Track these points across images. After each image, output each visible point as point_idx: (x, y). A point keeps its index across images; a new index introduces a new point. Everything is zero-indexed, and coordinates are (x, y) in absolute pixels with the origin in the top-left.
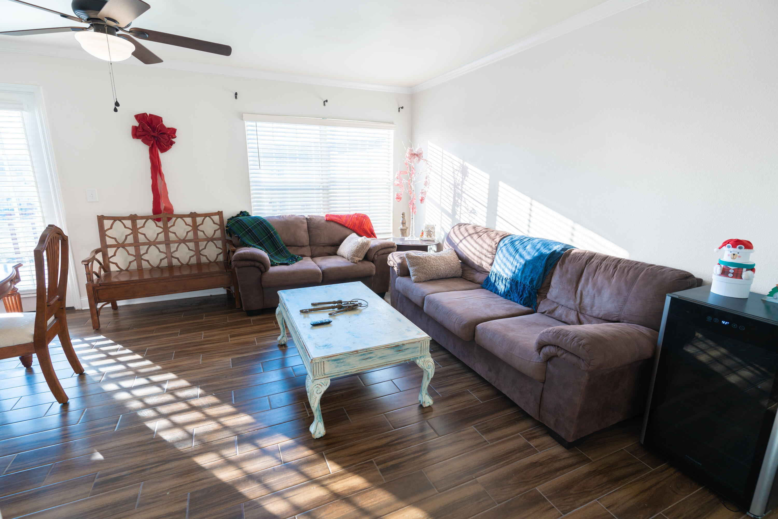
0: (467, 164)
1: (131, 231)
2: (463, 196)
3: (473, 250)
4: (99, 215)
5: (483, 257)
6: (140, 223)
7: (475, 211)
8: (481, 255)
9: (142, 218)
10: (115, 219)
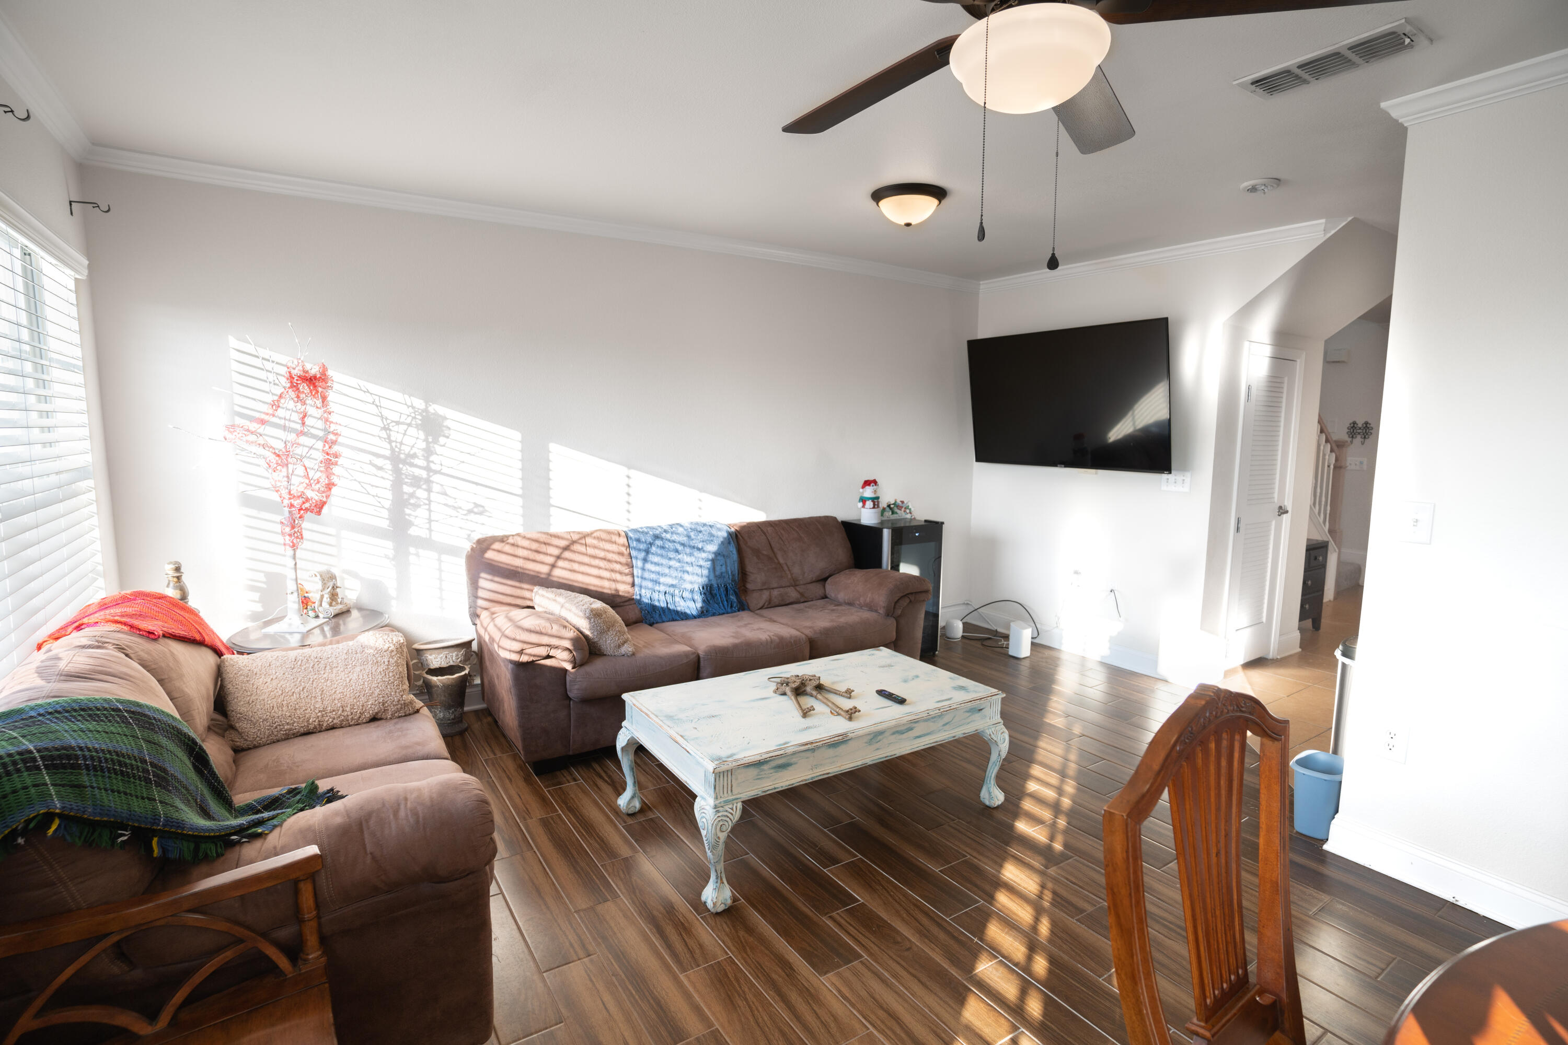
0: (434, 408)
2: (433, 482)
3: (595, 572)
5: (618, 577)
7: (483, 507)
8: (613, 574)
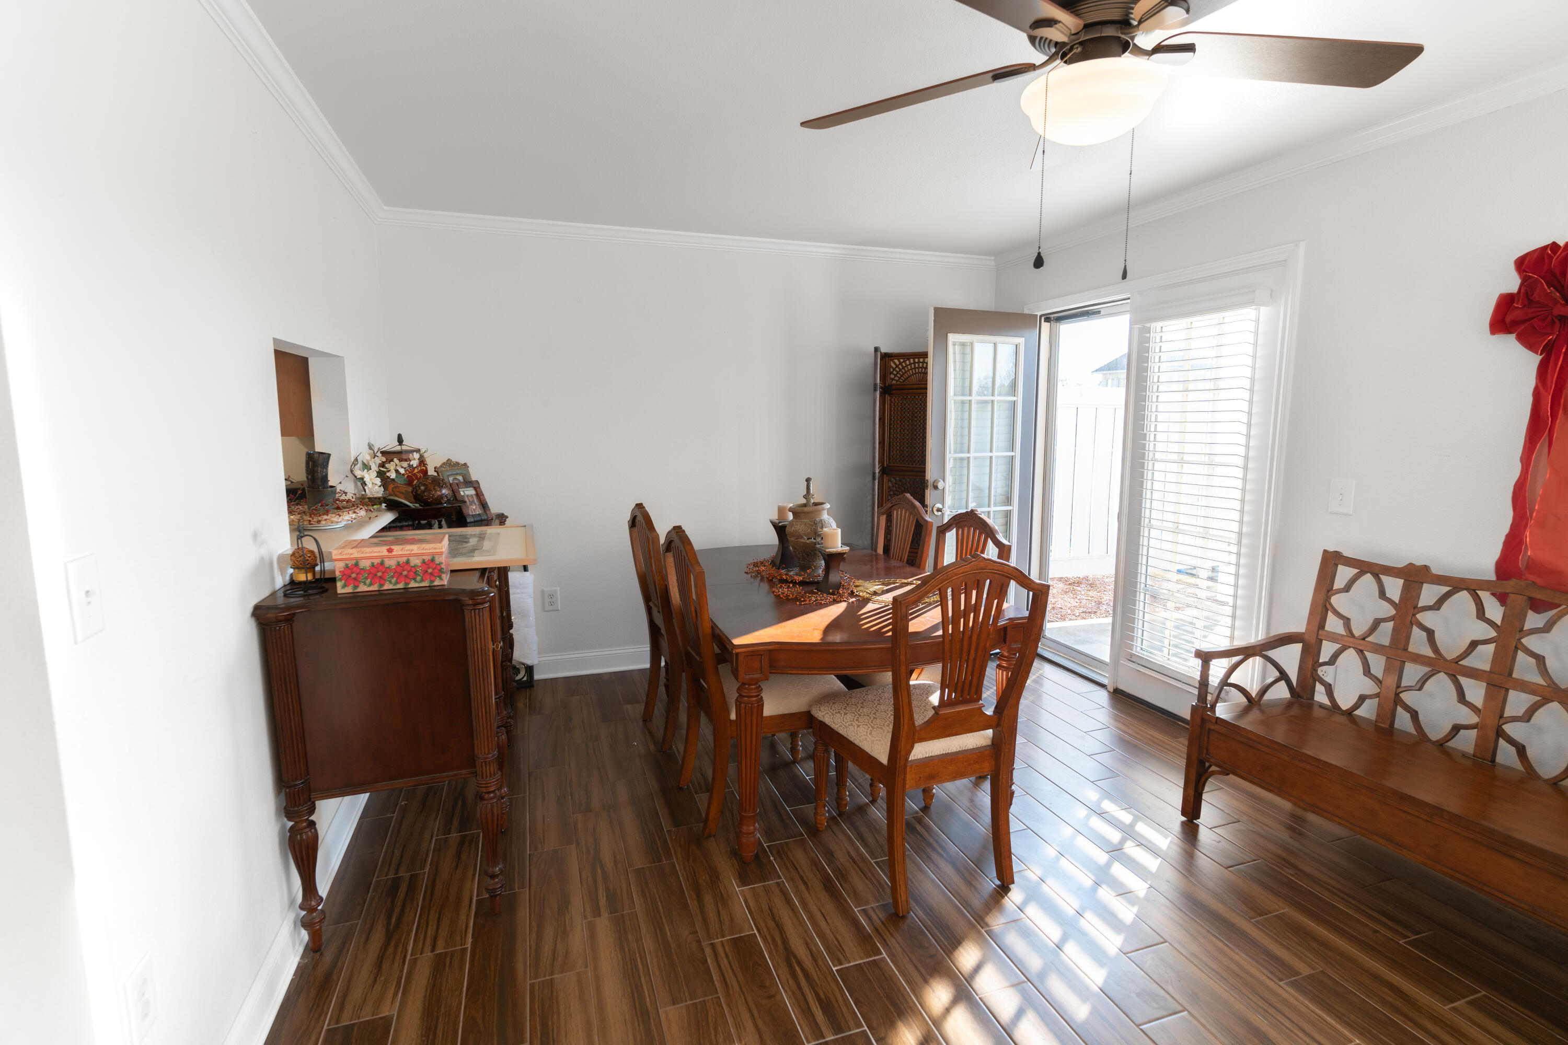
1: (1393, 612)
4: (1331, 549)
6: (1429, 594)
9: (1440, 580)
10: (1364, 567)
